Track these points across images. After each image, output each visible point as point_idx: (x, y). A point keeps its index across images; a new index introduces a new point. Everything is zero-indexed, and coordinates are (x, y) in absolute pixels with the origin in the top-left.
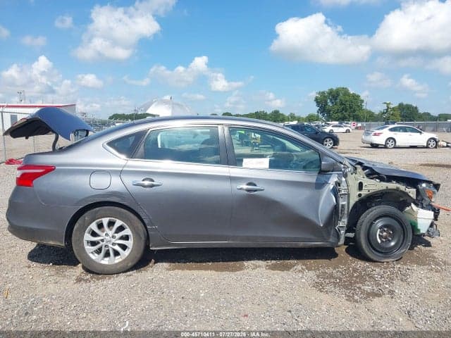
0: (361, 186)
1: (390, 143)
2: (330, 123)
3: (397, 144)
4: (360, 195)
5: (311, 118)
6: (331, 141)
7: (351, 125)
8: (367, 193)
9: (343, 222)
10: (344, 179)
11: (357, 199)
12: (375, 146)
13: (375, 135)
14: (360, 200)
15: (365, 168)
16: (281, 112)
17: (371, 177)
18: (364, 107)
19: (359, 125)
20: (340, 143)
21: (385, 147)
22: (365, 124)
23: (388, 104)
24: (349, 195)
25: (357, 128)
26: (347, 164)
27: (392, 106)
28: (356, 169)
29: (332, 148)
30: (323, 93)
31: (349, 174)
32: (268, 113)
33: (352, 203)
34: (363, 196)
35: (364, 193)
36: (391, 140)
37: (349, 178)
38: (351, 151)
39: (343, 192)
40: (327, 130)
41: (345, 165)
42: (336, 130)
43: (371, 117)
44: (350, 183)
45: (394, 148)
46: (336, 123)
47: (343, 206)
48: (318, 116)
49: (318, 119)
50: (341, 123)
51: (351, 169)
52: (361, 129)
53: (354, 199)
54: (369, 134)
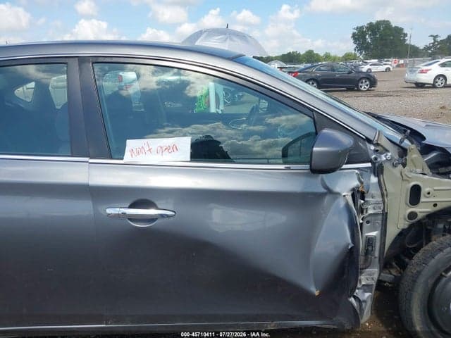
0: (415, 194)
1: (439, 82)
2: (368, 61)
3: (448, 83)
4: (412, 216)
5: (347, 57)
6: (368, 83)
7: (391, 63)
8: (430, 209)
9: (370, 276)
10: (374, 179)
11: (404, 224)
12: (420, 85)
13: (422, 72)
14: (411, 226)
15: (426, 149)
16: (315, 52)
17: (442, 170)
18: (408, 42)
19: (402, 62)
20: (379, 84)
21: (433, 86)
22: (408, 60)
23: (435, 37)
24: (385, 215)
25: (398, 66)
26: (384, 142)
27: (439, 39)
28: (403, 152)
29: (368, 90)
30: (362, 27)
31: (387, 167)
32: (302, 53)
33: (392, 232)
34: (420, 216)
35: (422, 210)
36: (441, 78)
37: (386, 176)
38: (391, 93)
39: (371, 212)
40: (365, 69)
41: (377, 145)
42: (374, 69)
43: (415, 52)
44: (390, 187)
45: (444, 87)
46: (375, 61)
47: (370, 241)
48: (355, 54)
49: (355, 57)
50: (381, 61)
51: (392, 153)
52: (403, 66)
53: (397, 224)
54: (415, 71)
